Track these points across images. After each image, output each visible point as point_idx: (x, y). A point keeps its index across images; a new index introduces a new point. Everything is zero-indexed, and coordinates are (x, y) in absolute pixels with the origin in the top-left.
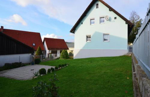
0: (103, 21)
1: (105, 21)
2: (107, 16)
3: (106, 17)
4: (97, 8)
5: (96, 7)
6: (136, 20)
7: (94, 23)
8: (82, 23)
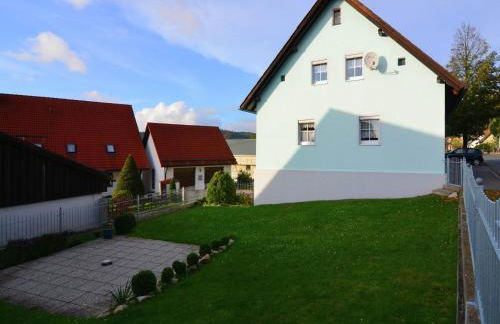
0: (359, 72)
1: (366, 70)
2: (372, 53)
3: (369, 56)
4: (334, 24)
5: (331, 21)
6: (476, 57)
7: (324, 76)
8: (283, 79)
